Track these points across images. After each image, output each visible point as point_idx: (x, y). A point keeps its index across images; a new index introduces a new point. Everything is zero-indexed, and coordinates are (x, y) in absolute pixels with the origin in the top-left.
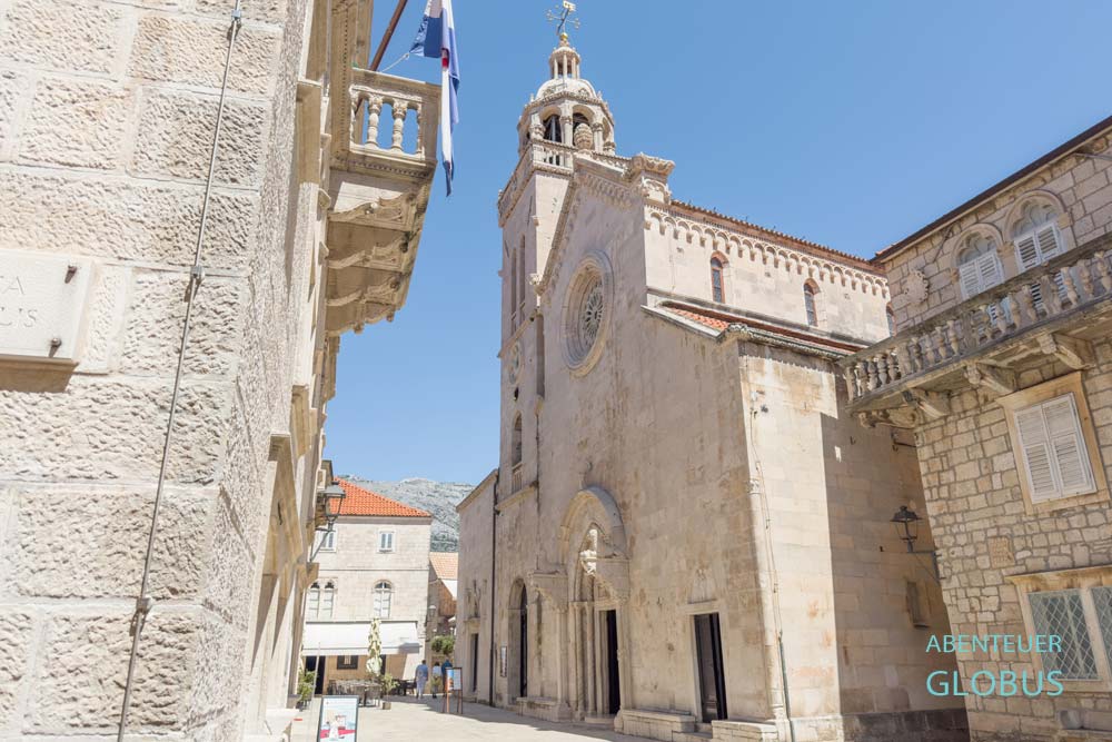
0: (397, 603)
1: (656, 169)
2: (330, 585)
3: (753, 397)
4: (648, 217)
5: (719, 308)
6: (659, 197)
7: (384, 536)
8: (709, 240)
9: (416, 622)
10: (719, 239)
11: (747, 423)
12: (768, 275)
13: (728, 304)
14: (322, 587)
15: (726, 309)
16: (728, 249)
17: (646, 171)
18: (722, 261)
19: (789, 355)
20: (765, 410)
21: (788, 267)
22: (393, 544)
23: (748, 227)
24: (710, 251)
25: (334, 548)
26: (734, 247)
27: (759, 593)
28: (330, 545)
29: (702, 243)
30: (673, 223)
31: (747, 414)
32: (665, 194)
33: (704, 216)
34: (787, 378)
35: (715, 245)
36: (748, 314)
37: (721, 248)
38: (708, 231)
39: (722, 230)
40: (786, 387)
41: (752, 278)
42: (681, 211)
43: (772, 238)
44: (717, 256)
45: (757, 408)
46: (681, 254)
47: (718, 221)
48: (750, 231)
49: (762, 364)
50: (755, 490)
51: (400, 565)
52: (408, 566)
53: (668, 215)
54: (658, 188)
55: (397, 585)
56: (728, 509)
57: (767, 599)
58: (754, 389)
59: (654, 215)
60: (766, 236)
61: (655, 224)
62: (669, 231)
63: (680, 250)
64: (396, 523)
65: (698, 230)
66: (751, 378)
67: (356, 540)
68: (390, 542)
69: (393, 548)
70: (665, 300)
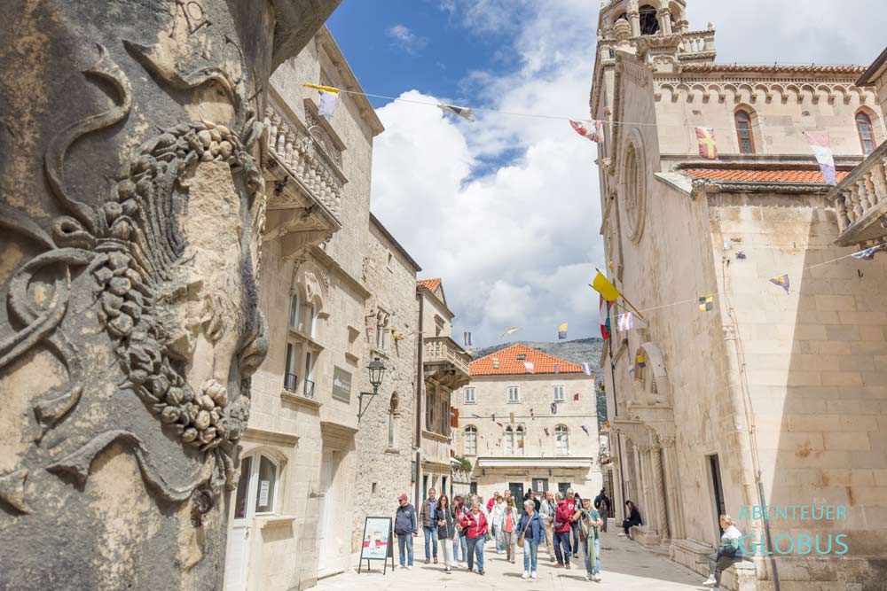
0: (575, 443)
1: (661, 44)
2: (520, 429)
3: (726, 246)
4: (658, 90)
5: (746, 158)
6: (668, 69)
7: (556, 389)
8: (730, 95)
9: (591, 459)
10: (740, 91)
11: (718, 273)
12: (807, 114)
13: (758, 153)
14: (514, 430)
15: (754, 158)
16: (753, 99)
17: (652, 48)
18: (749, 111)
19: (773, 198)
20: (741, 256)
21: (831, 100)
22: (565, 396)
23: (776, 72)
24: (731, 105)
25: (519, 399)
26: (761, 95)
27: (737, 435)
28: (516, 398)
29: (722, 99)
30: (687, 89)
31: (718, 265)
32: (674, 64)
33: (721, 73)
34: (771, 221)
35: (737, 98)
36: (782, 158)
37: (745, 98)
38: (727, 87)
39: (743, 83)
40: (769, 231)
41: (786, 121)
42: (695, 75)
43: (807, 77)
44: (742, 108)
45: (732, 255)
46: (699, 115)
47: (740, 75)
48: (779, 76)
49: (738, 211)
50: (730, 336)
51: (573, 413)
52: (580, 413)
53: (678, 82)
54: (666, 61)
55: (571, 428)
56: (714, 356)
57: (745, 441)
58: (727, 239)
59: (665, 86)
60: (800, 76)
61: (666, 95)
62: (683, 96)
63: (696, 112)
64: (565, 379)
65: (714, 89)
66: (723, 228)
67: (535, 393)
68: (561, 394)
69: (565, 398)
70: (679, 163)
